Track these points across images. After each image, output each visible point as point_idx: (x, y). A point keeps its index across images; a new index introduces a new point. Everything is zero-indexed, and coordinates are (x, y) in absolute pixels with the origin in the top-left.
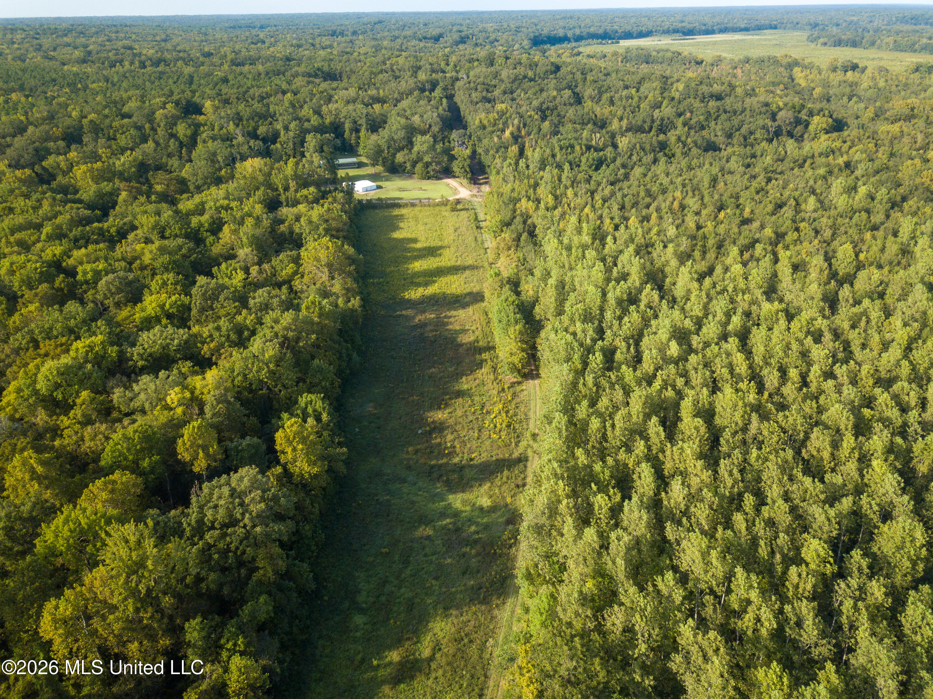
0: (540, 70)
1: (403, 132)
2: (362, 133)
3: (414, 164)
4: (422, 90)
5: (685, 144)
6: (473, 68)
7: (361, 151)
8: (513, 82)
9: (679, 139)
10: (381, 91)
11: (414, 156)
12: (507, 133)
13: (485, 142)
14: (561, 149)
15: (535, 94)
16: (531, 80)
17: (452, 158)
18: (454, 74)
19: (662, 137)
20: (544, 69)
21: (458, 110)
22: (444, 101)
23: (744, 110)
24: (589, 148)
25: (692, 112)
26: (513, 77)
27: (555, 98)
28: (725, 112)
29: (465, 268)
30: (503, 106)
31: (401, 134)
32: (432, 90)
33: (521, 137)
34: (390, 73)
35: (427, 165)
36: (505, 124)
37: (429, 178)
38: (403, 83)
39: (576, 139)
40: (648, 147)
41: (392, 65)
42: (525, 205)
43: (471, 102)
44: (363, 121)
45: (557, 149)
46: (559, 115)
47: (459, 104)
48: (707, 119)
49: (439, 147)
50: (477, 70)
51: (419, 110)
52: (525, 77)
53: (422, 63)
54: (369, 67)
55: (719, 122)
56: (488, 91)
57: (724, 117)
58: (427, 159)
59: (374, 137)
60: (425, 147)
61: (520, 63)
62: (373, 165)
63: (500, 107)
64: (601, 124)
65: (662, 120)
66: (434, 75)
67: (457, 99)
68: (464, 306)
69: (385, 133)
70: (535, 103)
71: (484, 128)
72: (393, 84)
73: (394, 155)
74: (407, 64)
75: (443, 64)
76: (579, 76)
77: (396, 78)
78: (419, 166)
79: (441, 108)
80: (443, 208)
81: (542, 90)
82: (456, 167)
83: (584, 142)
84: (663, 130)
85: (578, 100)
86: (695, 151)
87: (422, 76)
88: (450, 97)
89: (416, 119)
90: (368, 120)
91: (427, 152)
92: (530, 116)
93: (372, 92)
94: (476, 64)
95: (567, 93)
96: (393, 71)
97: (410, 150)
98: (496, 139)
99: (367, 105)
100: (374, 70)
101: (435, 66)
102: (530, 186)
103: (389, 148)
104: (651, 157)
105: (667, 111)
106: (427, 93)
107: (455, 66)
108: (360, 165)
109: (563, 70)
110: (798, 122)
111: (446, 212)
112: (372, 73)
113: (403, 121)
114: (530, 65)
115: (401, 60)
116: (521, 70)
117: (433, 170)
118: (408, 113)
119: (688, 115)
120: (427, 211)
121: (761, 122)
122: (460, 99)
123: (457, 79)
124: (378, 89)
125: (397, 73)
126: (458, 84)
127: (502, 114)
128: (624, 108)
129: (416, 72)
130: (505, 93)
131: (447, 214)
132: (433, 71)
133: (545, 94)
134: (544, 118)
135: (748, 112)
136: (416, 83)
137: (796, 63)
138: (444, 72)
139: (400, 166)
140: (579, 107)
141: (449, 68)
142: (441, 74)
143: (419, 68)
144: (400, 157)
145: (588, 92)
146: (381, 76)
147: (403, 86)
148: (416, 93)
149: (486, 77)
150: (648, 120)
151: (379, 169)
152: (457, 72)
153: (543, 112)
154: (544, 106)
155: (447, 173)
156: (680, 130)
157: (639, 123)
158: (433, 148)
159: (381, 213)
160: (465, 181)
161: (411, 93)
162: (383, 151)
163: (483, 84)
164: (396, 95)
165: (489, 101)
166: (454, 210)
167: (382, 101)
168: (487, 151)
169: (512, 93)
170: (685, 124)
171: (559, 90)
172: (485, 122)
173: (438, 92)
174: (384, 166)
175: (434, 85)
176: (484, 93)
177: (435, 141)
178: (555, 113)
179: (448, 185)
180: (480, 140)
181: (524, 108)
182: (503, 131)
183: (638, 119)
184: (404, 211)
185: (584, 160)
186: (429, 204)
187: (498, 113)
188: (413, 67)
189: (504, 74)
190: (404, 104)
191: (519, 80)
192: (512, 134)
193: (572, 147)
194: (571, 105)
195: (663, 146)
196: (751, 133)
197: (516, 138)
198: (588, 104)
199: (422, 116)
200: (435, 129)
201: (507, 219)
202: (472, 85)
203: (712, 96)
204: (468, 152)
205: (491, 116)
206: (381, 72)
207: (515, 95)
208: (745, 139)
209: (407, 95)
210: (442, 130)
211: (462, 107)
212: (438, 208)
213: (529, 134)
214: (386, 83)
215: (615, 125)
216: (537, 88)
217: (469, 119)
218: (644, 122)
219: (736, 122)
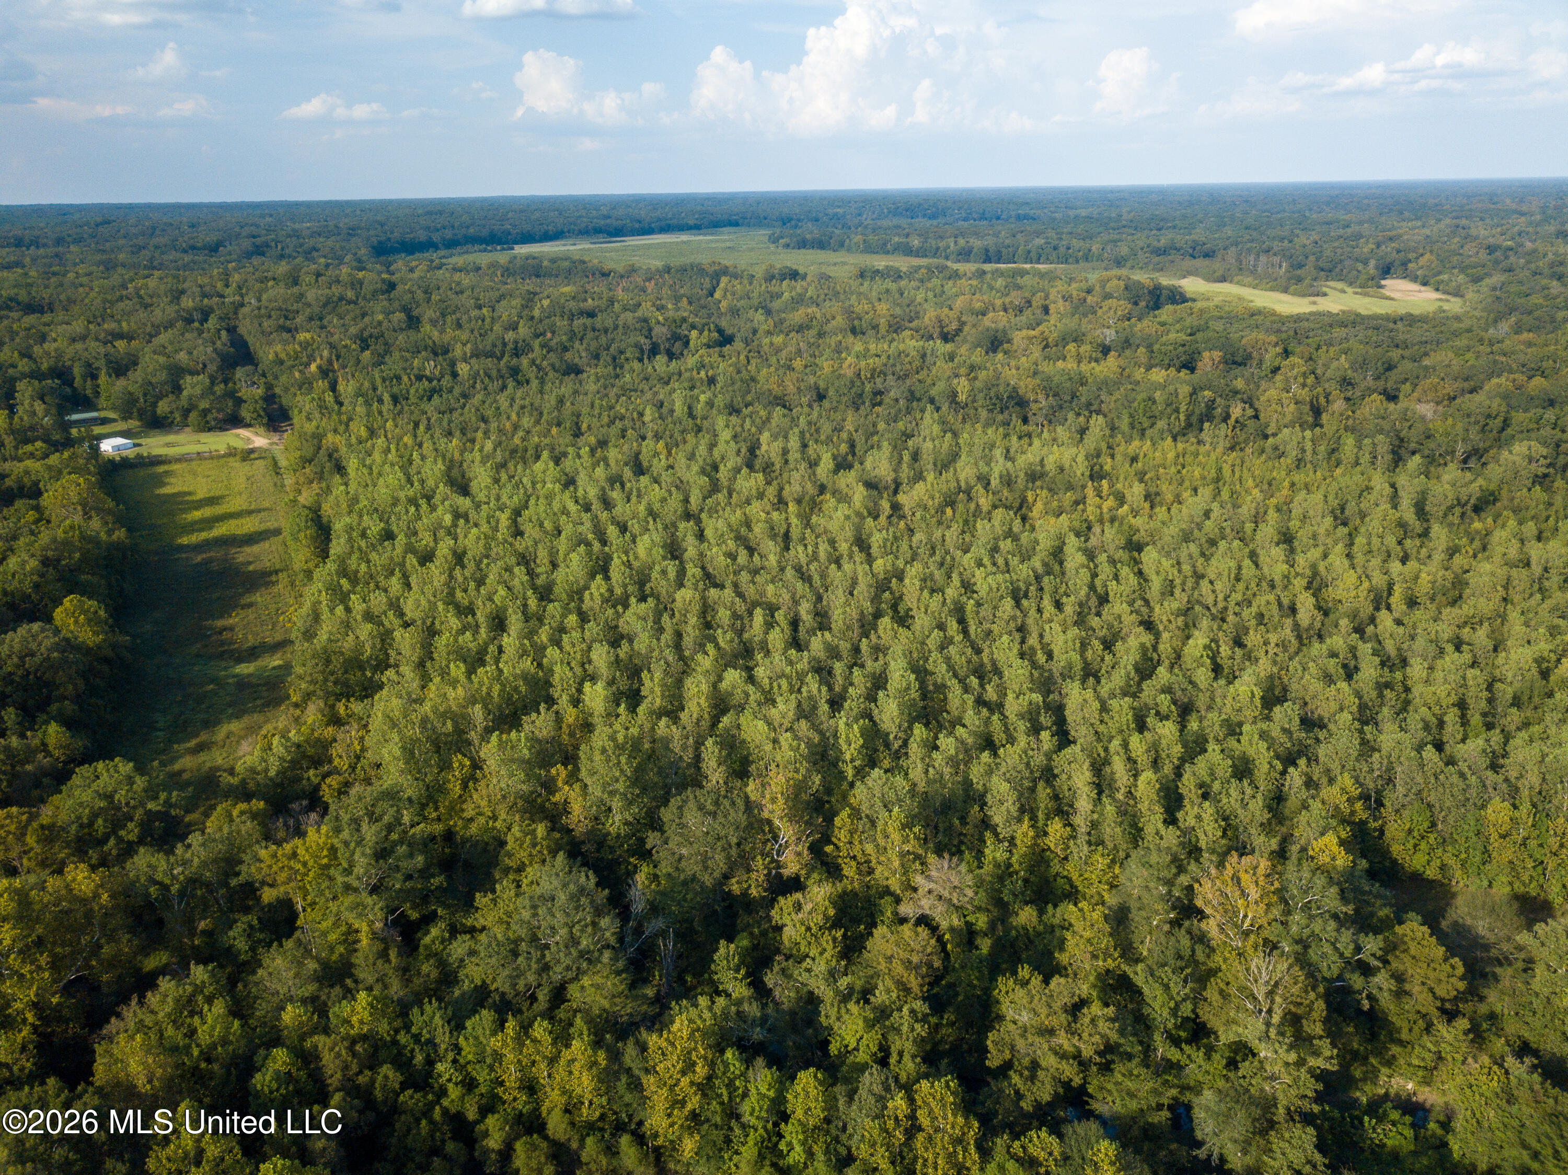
0: (367, 289)
1: (165, 372)
2: (103, 379)
3: (186, 412)
4: (189, 321)
5: (539, 368)
6: (267, 290)
7: (102, 402)
8: (325, 305)
9: (533, 362)
10: (124, 324)
11: (184, 401)
12: (313, 367)
13: (284, 379)
14: (384, 380)
15: (354, 319)
16: (350, 302)
17: (239, 402)
18: (237, 298)
19: (515, 361)
20: (371, 288)
21: (245, 344)
22: (224, 333)
23: (616, 327)
24: (419, 378)
25: (553, 333)
26: (323, 299)
27: (380, 323)
28: (594, 329)
29: (259, 511)
30: (308, 336)
31: (163, 376)
32: (205, 320)
33: (334, 371)
34: (135, 300)
35: (205, 412)
36: (311, 358)
37: (210, 430)
38: (158, 312)
39: (405, 369)
40: (494, 373)
41: (137, 290)
42: (331, 439)
43: (263, 333)
44: (101, 363)
45: (379, 382)
46: (386, 344)
47: (246, 337)
48: (571, 339)
49: (219, 389)
50: (271, 293)
51: (185, 345)
52: (341, 299)
53: (186, 285)
54: (99, 293)
55: (585, 342)
56: (286, 318)
57: (590, 335)
58: (204, 404)
59: (121, 383)
60: (198, 391)
61: (338, 281)
62: (125, 419)
63: (303, 336)
64: (439, 351)
65: (516, 342)
66: (206, 301)
67: (242, 330)
68: (257, 542)
69: (137, 375)
70: (353, 330)
71: (282, 362)
72: (142, 314)
73: (155, 404)
74: (162, 287)
75: (219, 285)
76: (420, 295)
77: (146, 306)
78: (193, 415)
79: (219, 344)
80: (231, 459)
81: (364, 315)
82: (245, 413)
83: (416, 371)
84: (517, 353)
85: (413, 322)
86: (551, 374)
87: (187, 303)
88: (232, 330)
89: (182, 357)
90: (109, 362)
91: (202, 396)
92: (346, 346)
93: (110, 326)
94: (271, 283)
95: (399, 316)
96: (140, 297)
97: (178, 397)
98: (297, 374)
99: (105, 343)
100: (109, 297)
101: (207, 289)
102: (340, 422)
103: (145, 395)
104: (497, 384)
105: (523, 331)
106: (196, 324)
107: (240, 288)
108: (104, 421)
109: (400, 288)
110: (676, 337)
111: (234, 463)
112: (105, 301)
113: (162, 359)
114: (352, 284)
115: (152, 283)
116: (336, 290)
117: (215, 419)
118: (170, 349)
119: (549, 335)
120: (209, 464)
121: (632, 340)
122: (246, 328)
123: (242, 305)
124: (119, 322)
125: (148, 300)
126: (245, 310)
127: (305, 345)
128: (472, 331)
129: (178, 298)
130: (311, 319)
131: (237, 465)
132: (204, 295)
133: (367, 319)
134: (365, 346)
135: (620, 330)
136: (177, 312)
137: (725, 271)
138: (222, 296)
139: (166, 418)
140: (411, 333)
141: (228, 291)
142: (216, 299)
143: (183, 292)
144: (163, 407)
145: (429, 313)
146: (121, 305)
147: (158, 315)
148: (179, 324)
149: (285, 301)
150: (499, 343)
151: (133, 424)
152: (242, 296)
153: (364, 340)
154: (366, 334)
155: (234, 421)
156: (537, 352)
157: (488, 348)
158: (210, 390)
159: (142, 473)
160: (261, 430)
161: (170, 325)
162: (137, 400)
163: (280, 309)
164: (148, 329)
165: (289, 331)
166: (244, 459)
167: (130, 337)
168: (286, 390)
169: (321, 319)
170: (542, 346)
171: (387, 313)
172: (283, 356)
173: (212, 323)
174: (141, 420)
175: (206, 315)
176: (281, 321)
177: (213, 383)
178: (381, 340)
179: (238, 436)
180: (276, 377)
181: (336, 337)
182: (308, 365)
183: (487, 344)
184: (175, 467)
185: (412, 391)
186: (213, 457)
187: (300, 344)
188: (171, 290)
189: (311, 296)
190: (163, 338)
191: (331, 304)
192: (319, 367)
193: (398, 378)
194: (402, 330)
195: (515, 372)
196: (621, 352)
197: (325, 372)
198: (427, 328)
199: (190, 353)
200: (212, 368)
201: (309, 455)
202: (263, 311)
203: (582, 313)
204: (259, 392)
205: (289, 348)
206: (121, 299)
207: (325, 322)
208: (614, 359)
209: (166, 328)
210: (220, 368)
211: (250, 340)
212: (223, 461)
213: (344, 367)
214: (130, 314)
215: (458, 351)
216: (358, 312)
217: (261, 353)
218: (494, 346)
219: (603, 340)
